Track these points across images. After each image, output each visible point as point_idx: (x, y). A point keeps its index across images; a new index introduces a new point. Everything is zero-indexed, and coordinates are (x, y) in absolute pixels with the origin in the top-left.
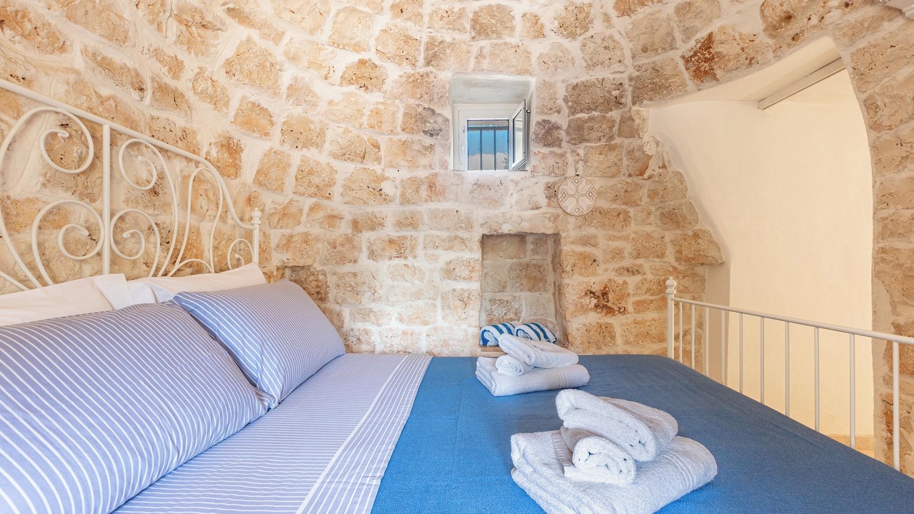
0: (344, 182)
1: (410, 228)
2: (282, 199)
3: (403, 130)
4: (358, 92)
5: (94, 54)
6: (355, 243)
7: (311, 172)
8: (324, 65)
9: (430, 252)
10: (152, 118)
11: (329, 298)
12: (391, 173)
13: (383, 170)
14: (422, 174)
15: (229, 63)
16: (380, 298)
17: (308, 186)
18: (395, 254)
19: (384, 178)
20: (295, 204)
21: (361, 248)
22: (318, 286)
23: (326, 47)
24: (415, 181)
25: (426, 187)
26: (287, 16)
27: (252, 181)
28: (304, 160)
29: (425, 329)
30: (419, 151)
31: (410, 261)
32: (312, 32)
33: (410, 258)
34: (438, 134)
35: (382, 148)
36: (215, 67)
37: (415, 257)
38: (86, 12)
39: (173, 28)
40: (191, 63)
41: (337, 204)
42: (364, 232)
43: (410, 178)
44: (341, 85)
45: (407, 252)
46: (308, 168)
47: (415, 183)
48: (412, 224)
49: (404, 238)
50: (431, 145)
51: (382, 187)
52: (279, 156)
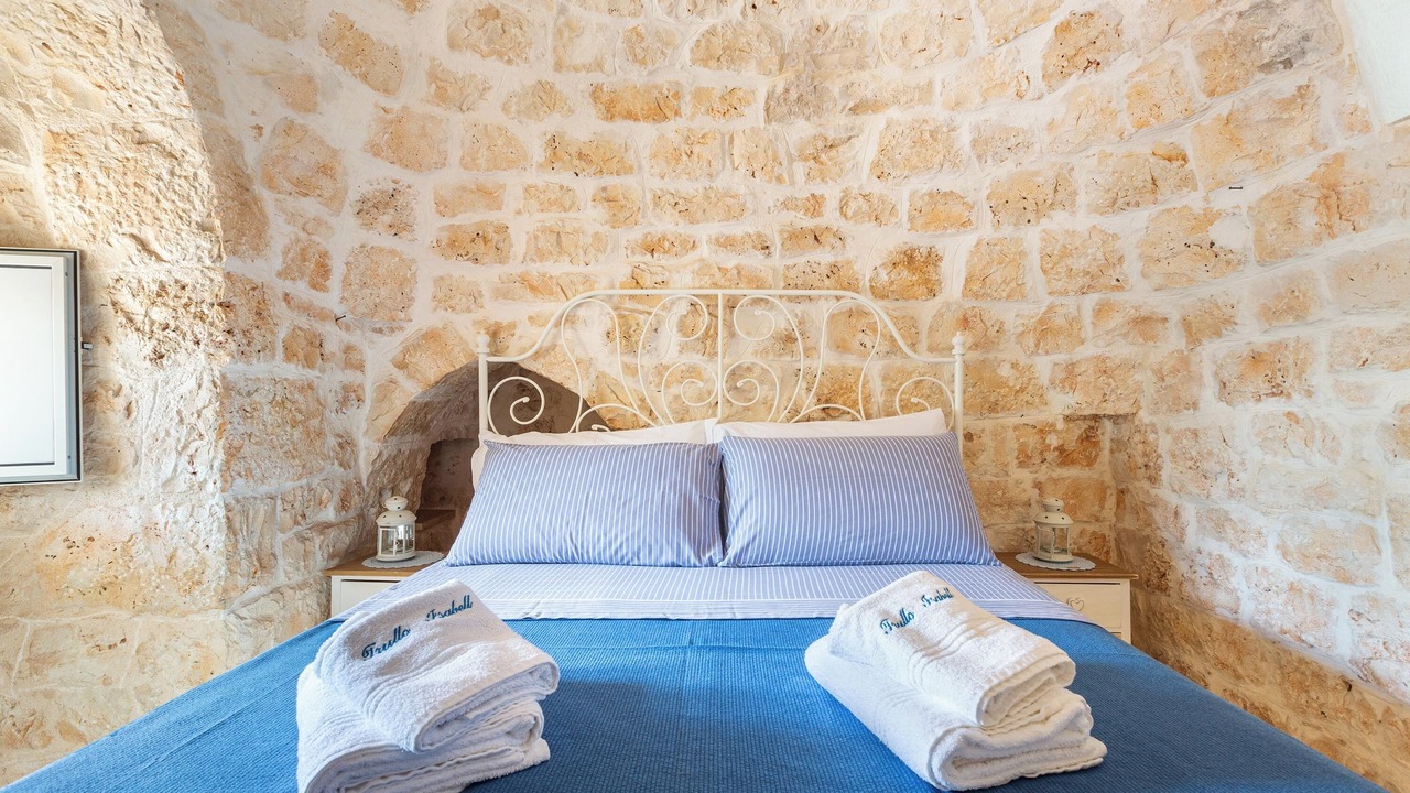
0: (1139, 251)
1: (1290, 320)
2: (1031, 310)
3: (1212, 93)
4: (1084, 81)
5: (717, 240)
6: (1193, 368)
7: (1065, 253)
8: (1007, 80)
9: (1351, 377)
10: (788, 268)
11: (1163, 478)
12: (1224, 200)
13: (1206, 200)
14: (1298, 171)
15: (876, 164)
16: (1242, 490)
17: (1070, 277)
18: (1265, 388)
19: (1210, 217)
20: (1060, 310)
21: (1201, 376)
22: (1145, 455)
23: (996, 53)
24: (1280, 198)
25: (1313, 202)
26: (920, 60)
27: (960, 295)
28: (1047, 237)
29: (1345, 595)
30: (1269, 120)
31: (1298, 404)
32: (961, 51)
33: (1295, 396)
34: (1303, 52)
35: (1190, 155)
36: (863, 180)
37: (1309, 393)
38: (704, 211)
39: (800, 169)
40: (831, 193)
41: (1140, 295)
42: (1205, 341)
43: (1267, 196)
44: (1051, 89)
45: (1289, 380)
46: (1058, 247)
47: (1283, 204)
48: (1291, 308)
49: (1282, 346)
50: (1300, 88)
51: (1212, 236)
52: (998, 247)
